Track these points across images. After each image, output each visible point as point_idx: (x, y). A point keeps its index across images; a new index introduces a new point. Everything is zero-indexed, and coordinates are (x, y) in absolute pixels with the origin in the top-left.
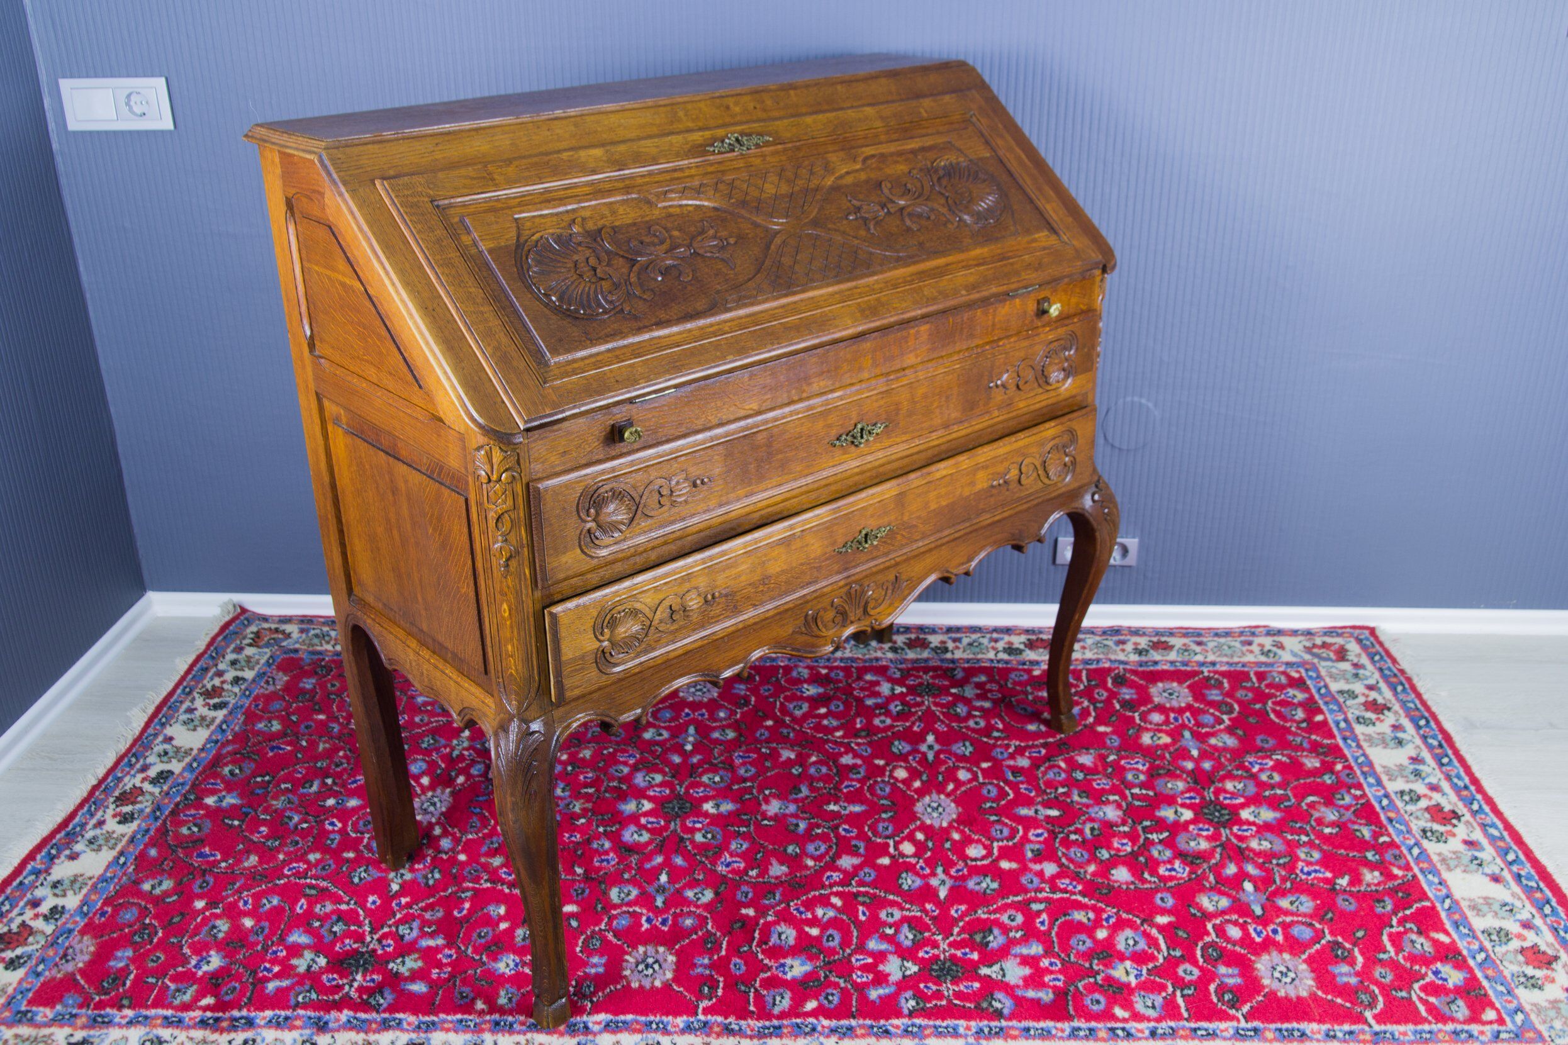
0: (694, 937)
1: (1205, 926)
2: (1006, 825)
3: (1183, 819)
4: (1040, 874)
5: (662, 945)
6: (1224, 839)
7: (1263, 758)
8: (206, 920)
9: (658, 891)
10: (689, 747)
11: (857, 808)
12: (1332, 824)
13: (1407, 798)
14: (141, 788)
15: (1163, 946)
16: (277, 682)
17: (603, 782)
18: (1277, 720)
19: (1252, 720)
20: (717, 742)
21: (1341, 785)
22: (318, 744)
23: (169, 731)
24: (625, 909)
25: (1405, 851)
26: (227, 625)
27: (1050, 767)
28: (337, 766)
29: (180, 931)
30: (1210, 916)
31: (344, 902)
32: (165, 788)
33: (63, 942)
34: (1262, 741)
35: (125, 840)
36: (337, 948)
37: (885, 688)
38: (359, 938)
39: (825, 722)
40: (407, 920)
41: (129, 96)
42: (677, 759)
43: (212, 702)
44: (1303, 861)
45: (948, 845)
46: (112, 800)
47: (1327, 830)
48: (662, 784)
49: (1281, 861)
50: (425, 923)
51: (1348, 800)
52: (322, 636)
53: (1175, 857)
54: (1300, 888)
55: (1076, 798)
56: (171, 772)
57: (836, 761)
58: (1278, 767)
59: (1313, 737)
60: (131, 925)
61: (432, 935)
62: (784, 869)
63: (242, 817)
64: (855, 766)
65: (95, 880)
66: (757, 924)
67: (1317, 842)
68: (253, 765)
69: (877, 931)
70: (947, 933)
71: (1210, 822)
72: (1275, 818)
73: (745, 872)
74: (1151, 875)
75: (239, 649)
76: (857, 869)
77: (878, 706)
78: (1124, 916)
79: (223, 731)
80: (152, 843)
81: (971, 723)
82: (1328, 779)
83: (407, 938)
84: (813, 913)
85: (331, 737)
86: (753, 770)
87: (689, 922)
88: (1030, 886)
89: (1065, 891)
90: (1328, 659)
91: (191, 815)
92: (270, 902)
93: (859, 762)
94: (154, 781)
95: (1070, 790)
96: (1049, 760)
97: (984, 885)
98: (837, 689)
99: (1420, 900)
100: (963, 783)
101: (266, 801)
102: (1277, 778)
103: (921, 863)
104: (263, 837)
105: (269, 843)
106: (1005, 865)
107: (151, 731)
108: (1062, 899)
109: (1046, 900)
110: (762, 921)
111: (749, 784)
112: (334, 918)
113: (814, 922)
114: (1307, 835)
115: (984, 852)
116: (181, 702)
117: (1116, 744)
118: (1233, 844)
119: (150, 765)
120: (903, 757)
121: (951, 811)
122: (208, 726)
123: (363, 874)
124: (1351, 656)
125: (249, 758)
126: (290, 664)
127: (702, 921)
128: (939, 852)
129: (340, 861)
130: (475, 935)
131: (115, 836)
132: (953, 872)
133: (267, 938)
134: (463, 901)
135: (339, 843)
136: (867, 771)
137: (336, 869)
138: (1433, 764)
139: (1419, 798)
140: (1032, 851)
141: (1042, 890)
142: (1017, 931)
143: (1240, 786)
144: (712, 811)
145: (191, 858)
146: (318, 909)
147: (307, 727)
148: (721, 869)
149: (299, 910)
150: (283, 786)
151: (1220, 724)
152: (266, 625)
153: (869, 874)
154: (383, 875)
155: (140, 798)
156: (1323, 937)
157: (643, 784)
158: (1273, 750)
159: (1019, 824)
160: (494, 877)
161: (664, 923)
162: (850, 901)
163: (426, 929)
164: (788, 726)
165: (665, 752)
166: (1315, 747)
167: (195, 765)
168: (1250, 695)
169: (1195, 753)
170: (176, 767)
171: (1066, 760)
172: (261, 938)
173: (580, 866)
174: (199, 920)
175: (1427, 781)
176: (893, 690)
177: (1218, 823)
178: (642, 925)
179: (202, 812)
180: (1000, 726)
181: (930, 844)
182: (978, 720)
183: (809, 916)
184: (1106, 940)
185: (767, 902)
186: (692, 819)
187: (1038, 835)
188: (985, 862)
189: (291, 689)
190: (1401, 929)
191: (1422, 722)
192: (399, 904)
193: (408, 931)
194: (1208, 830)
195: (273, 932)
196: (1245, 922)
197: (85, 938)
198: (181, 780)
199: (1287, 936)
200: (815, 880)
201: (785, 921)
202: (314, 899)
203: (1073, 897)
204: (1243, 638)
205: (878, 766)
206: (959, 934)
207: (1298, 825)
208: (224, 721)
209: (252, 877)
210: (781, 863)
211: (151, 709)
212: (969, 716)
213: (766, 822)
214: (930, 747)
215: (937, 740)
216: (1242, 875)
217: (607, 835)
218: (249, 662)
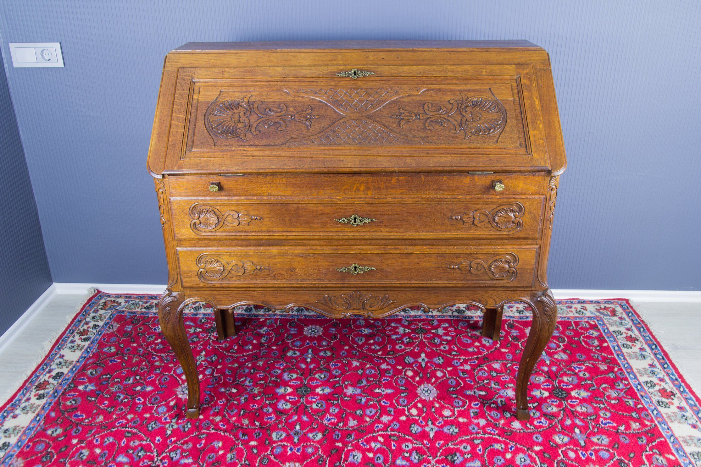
0: (313, 458)
1: (558, 451)
2: (460, 399)
3: (544, 396)
4: (478, 425)
5: (298, 462)
6: (564, 406)
7: (580, 365)
8: (77, 450)
9: (295, 434)
10: (309, 360)
11: (389, 391)
12: (615, 399)
13: (649, 385)
14: (48, 381)
15: (538, 462)
16: (114, 327)
17: (268, 378)
18: (585, 346)
19: (574, 346)
20: (322, 357)
21: (617, 379)
22: (133, 359)
23: (62, 352)
24: (279, 443)
25: (650, 413)
26: (91, 299)
27: (480, 370)
28: (142, 370)
29: (65, 455)
30: (560, 446)
31: (144, 440)
32: (60, 381)
33: (8, 462)
34: (579, 356)
35: (40, 407)
36: (141, 465)
37: (401, 330)
38: (151, 459)
39: (373, 347)
40: (174, 449)
41: (43, 51)
42: (303, 366)
43: (83, 337)
44: (602, 417)
45: (433, 410)
46: (34, 387)
47: (613, 402)
48: (296, 379)
49: (592, 418)
50: (183, 451)
51: (621, 386)
52: (136, 304)
53: (541, 416)
54: (602, 431)
55: (493, 385)
56: (62, 373)
57: (379, 367)
58: (588, 369)
59: (603, 354)
60: (41, 452)
61: (186, 457)
62: (355, 422)
63: (96, 396)
64: (388, 369)
65: (24, 429)
66: (344, 450)
67: (608, 408)
68: (102, 370)
69: (401, 455)
70: (435, 456)
71: (557, 398)
72: (588, 396)
73: (337, 424)
74: (531, 425)
75: (96, 311)
76: (390, 422)
77: (397, 339)
78: (519, 446)
79: (88, 352)
80: (52, 410)
81: (442, 348)
82: (611, 375)
83: (175, 459)
84: (370, 446)
85: (139, 355)
86: (340, 372)
87: (310, 450)
88: (473, 431)
89: (490, 433)
90: (607, 315)
91: (72, 395)
92: (109, 440)
93: (389, 367)
94: (54, 378)
95: (490, 381)
96: (480, 366)
97: (451, 430)
98: (378, 331)
99: (659, 437)
100: (440, 378)
101: (108, 388)
102: (587, 375)
103: (421, 419)
104: (106, 406)
105: (109, 409)
106: (461, 420)
107: (53, 352)
108: (489, 437)
109: (481, 438)
110: (346, 449)
111: (338, 379)
112: (140, 448)
113: (371, 450)
114: (603, 404)
115: (451, 413)
116: (68, 337)
117: (511, 358)
118: (568, 409)
119: (53, 369)
120: (411, 365)
121: (434, 392)
122: (81, 349)
123: (154, 426)
124: (618, 314)
125: (100, 365)
126: (120, 318)
127: (317, 449)
128: (429, 413)
129: (143, 419)
130: (207, 457)
131: (35, 406)
132: (437, 423)
133: (107, 459)
134: (201, 440)
135: (142, 409)
136: (393, 372)
137: (140, 423)
138: (660, 367)
139: (655, 385)
140: (473, 413)
141: (479, 433)
142: (468, 454)
143: (570, 379)
144: (321, 393)
145: (71, 417)
146: (131, 444)
147: (128, 350)
148: (326, 422)
149: (122, 445)
150: (116, 380)
151: (559, 348)
152: (109, 299)
153: (396, 425)
154: (163, 425)
155: (47, 387)
156: (615, 456)
157: (287, 379)
158: (585, 361)
159: (467, 399)
160: (217, 427)
161: (298, 450)
162: (387, 438)
163: (184, 454)
164: (355, 349)
165: (298, 363)
166: (604, 359)
167: (74, 369)
168: (572, 333)
169: (548, 362)
170: (65, 370)
171: (487, 366)
172: (104, 459)
173: (258, 421)
174: (74, 449)
175: (658, 376)
176: (404, 331)
177: (561, 398)
178: (287, 452)
179: (77, 394)
180: (456, 349)
181: (425, 409)
182: (445, 346)
183: (368, 447)
184: (511, 459)
185: (348, 440)
186: (311, 397)
187: (476, 405)
188: (452, 418)
189: (121, 331)
190: (651, 452)
191: (654, 347)
192: (171, 441)
193: (175, 455)
194: (556, 402)
195: (110, 456)
196: (577, 449)
197: (19, 459)
198: (67, 377)
199: (597, 457)
200: (370, 429)
201: (357, 449)
202: (130, 438)
203: (494, 437)
204: (567, 305)
205: (398, 369)
206: (440, 456)
207: (599, 399)
208: (88, 347)
209: (100, 427)
210: (354, 419)
211: (54, 341)
212: (441, 344)
213: (346, 398)
214: (423, 360)
215: (426, 356)
216: (574, 425)
217: (270, 405)
218: (101, 317)
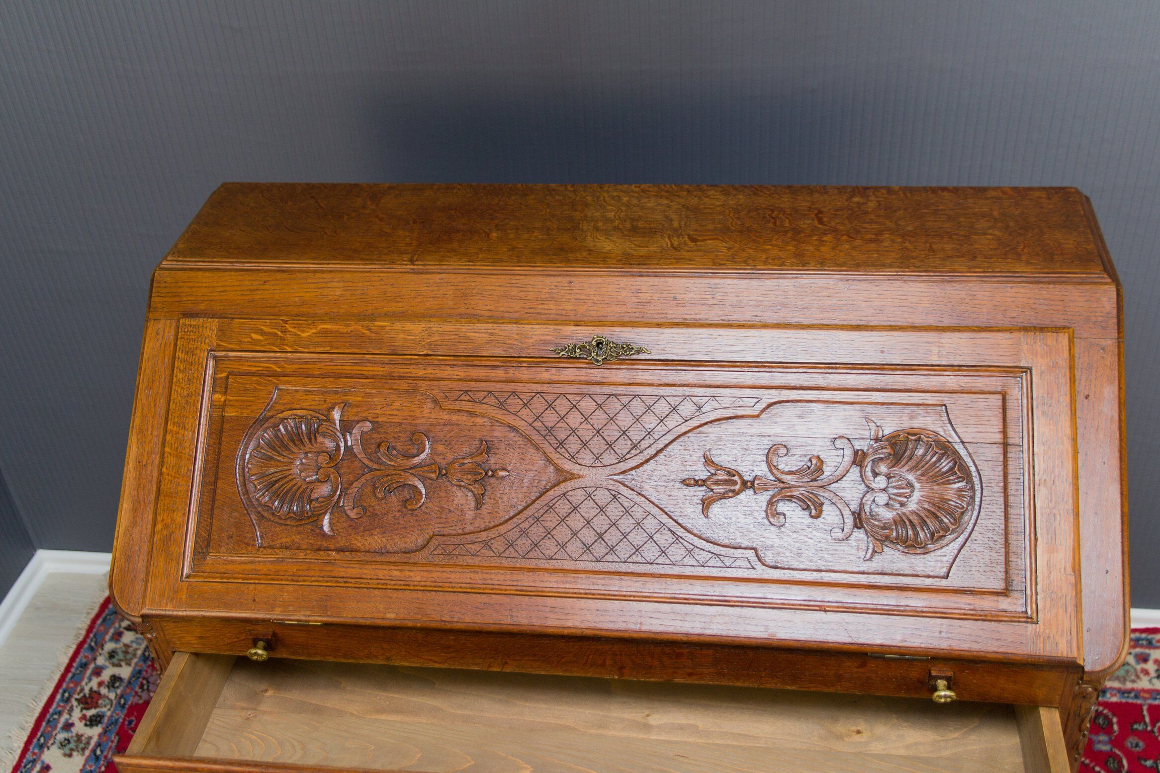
23: (46, 757)
43: (88, 714)
75: (118, 635)
79: (97, 758)
107: (29, 756)
116: (60, 714)
122: (83, 749)
168: (1142, 745)
204: (1138, 650)
218: (126, 652)
